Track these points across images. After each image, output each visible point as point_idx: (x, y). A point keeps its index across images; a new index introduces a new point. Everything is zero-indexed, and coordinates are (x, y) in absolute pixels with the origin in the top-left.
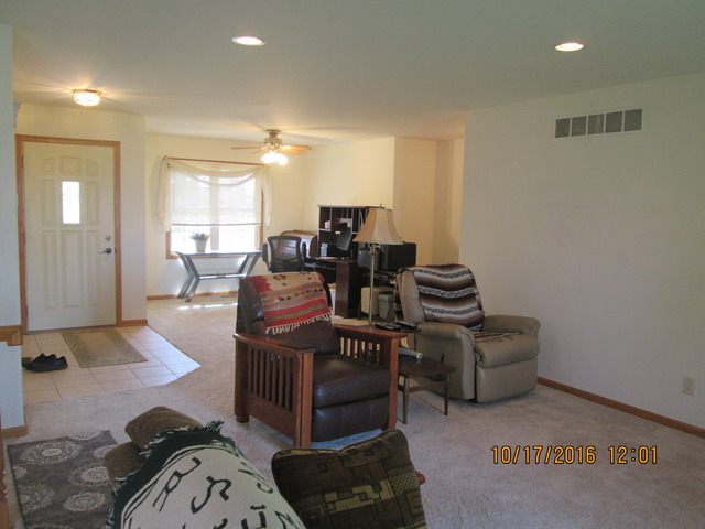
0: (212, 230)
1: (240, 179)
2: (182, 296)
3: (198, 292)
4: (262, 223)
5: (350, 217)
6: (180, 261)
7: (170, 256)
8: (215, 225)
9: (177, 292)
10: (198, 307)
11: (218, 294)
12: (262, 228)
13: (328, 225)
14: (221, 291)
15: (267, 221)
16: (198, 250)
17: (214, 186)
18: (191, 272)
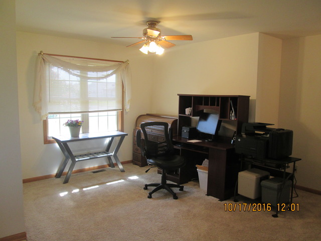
0: (83, 117)
1: (105, 73)
2: (59, 175)
3: (75, 169)
4: (123, 109)
5: (218, 105)
6: (57, 145)
7: (47, 141)
8: (85, 113)
9: (55, 171)
10: (76, 191)
11: (90, 169)
12: (122, 113)
13: (188, 111)
14: (92, 166)
15: (127, 107)
16: (73, 136)
17: (84, 79)
18: (66, 153)
